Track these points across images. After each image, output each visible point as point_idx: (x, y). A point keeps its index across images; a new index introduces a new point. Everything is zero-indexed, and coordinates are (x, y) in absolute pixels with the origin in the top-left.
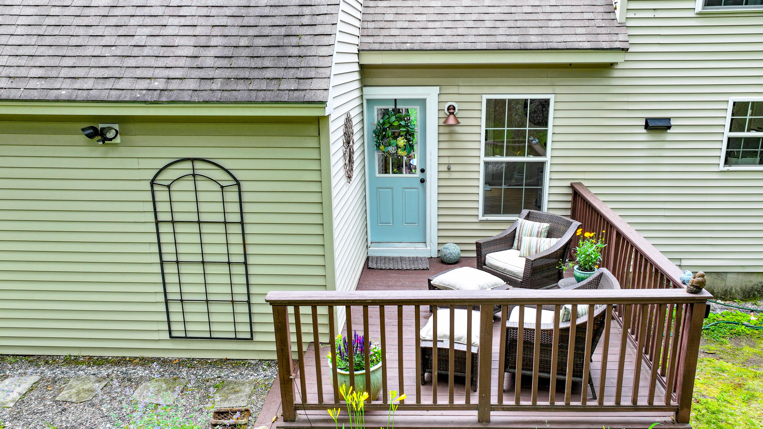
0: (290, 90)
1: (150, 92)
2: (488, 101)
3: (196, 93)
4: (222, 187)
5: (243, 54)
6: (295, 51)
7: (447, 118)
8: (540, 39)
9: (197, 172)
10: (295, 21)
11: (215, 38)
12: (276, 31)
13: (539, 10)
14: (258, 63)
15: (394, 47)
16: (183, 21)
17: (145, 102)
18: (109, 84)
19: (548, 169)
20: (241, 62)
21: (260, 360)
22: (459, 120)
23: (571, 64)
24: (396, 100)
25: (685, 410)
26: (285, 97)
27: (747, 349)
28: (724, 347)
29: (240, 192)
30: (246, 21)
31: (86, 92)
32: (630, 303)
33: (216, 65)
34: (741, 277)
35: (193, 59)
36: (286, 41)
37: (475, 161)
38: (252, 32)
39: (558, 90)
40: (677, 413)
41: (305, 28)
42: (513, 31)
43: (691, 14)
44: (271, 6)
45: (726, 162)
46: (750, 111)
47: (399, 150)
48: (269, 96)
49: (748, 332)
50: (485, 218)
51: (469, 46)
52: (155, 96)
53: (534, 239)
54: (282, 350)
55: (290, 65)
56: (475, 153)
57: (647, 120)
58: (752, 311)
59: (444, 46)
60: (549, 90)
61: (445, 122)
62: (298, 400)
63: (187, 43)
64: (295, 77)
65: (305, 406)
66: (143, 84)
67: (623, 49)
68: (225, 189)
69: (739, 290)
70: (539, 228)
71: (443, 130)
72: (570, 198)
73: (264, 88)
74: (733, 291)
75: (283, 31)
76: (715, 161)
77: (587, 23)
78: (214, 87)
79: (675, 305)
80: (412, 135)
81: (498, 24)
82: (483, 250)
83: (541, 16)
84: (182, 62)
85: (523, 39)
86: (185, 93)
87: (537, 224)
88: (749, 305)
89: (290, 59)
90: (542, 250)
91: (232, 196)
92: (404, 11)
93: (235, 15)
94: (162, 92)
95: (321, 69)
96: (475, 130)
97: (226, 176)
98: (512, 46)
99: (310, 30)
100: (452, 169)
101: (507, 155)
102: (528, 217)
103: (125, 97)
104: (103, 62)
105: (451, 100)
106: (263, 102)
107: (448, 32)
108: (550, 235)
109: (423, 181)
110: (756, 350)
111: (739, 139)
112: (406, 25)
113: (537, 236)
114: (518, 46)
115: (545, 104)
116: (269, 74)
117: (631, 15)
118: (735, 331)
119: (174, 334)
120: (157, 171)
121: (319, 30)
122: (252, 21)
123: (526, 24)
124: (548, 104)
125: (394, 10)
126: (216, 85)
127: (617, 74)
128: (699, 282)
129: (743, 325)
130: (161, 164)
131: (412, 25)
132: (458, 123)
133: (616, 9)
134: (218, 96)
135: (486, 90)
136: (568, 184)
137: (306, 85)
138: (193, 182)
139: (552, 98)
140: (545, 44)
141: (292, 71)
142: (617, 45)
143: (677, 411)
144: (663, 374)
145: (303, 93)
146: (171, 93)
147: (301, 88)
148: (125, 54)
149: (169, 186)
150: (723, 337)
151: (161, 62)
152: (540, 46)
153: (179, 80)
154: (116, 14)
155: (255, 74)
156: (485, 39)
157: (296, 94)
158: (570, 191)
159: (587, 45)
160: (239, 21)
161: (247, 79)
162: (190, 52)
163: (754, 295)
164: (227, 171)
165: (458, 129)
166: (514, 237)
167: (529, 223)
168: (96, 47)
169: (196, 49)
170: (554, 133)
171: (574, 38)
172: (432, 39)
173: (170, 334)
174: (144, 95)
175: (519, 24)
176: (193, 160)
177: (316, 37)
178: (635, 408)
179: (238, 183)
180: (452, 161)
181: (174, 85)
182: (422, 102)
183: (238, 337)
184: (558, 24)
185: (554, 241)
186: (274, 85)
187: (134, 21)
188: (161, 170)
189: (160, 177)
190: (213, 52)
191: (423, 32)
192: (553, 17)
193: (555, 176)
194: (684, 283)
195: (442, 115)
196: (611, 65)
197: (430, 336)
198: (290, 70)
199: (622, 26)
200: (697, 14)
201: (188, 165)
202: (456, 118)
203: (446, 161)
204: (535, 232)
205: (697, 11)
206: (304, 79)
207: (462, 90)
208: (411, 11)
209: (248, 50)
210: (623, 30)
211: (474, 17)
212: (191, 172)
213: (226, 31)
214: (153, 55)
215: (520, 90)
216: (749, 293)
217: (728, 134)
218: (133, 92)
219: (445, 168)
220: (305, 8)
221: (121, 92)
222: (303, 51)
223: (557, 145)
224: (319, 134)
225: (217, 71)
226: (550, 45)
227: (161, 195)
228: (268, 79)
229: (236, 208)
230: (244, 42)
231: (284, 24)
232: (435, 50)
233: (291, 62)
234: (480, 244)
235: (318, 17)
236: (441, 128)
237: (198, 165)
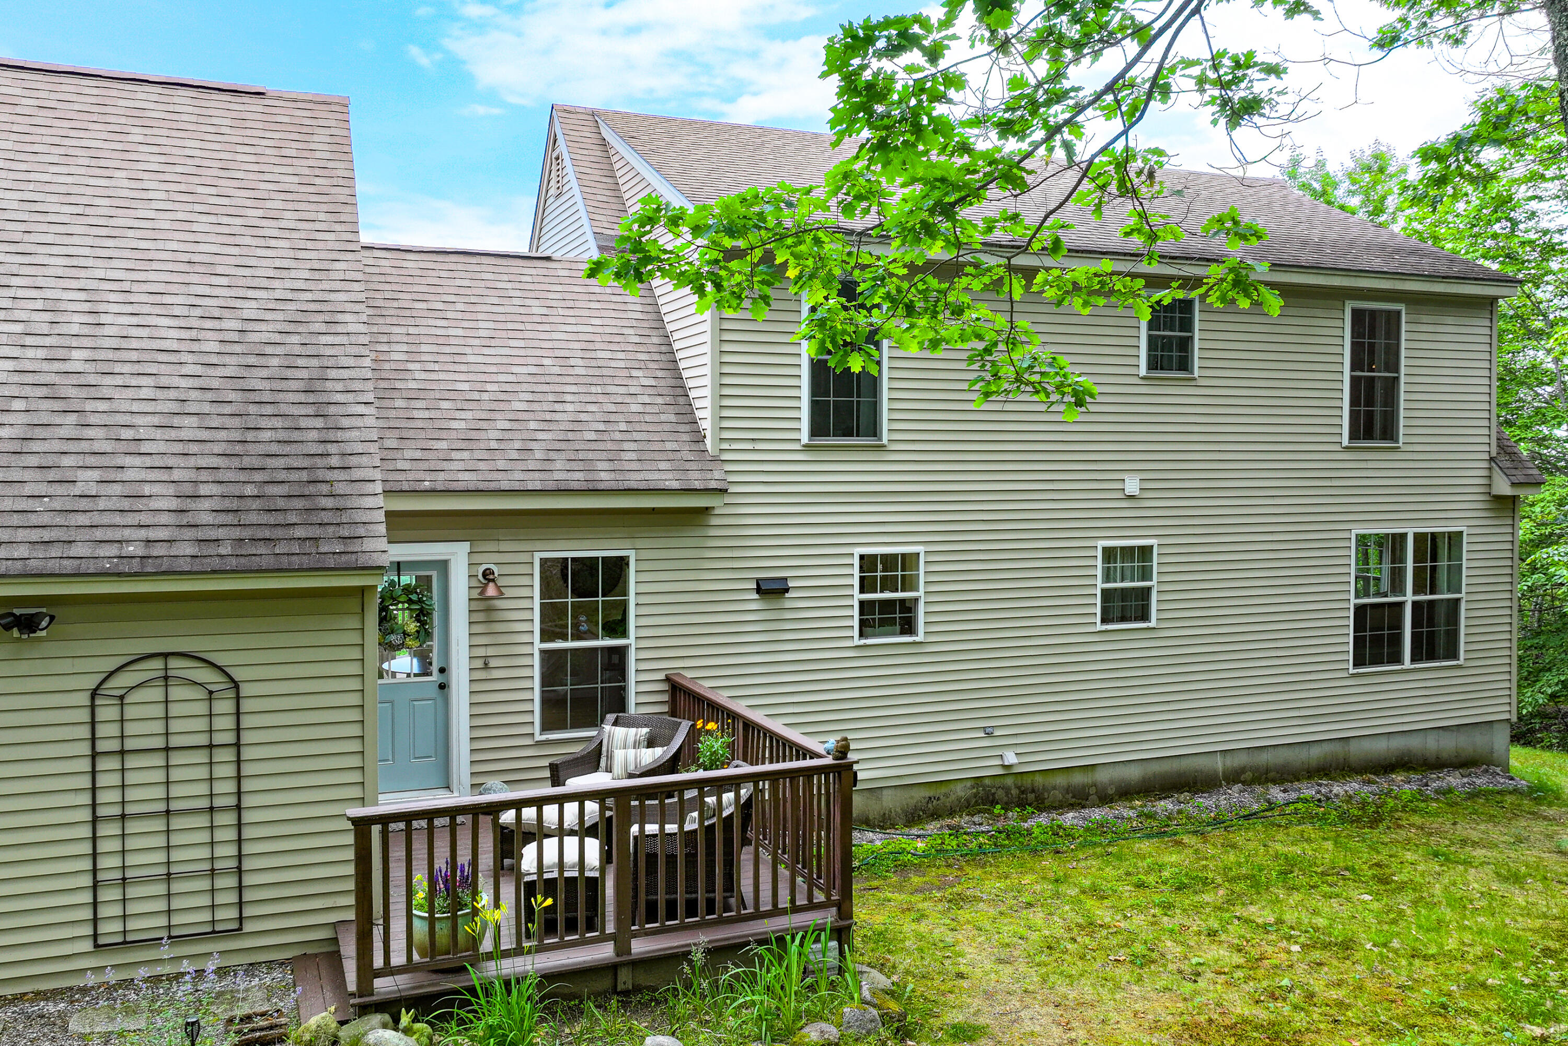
0: (334, 553)
1: (125, 561)
2: (543, 561)
3: (197, 560)
4: (211, 692)
5: (254, 507)
6: (328, 503)
7: (484, 588)
8: (612, 476)
9: (170, 673)
10: (319, 462)
11: (205, 485)
12: (294, 476)
13: (605, 437)
14: (279, 518)
15: (406, 487)
16: (148, 461)
17: (119, 574)
18: (55, 551)
19: (632, 656)
20: (253, 518)
21: (251, 964)
22: (502, 589)
23: (654, 509)
24: (399, 563)
25: (848, 902)
26: (331, 562)
27: (916, 880)
28: (888, 881)
29: (238, 698)
30: (247, 461)
31: (20, 563)
32: (777, 777)
33: (216, 522)
34: (899, 793)
35: (177, 513)
36: (312, 489)
37: (526, 650)
38: (258, 477)
39: (639, 543)
40: (839, 909)
41: (336, 471)
42: (574, 466)
43: (797, 446)
44: (279, 442)
45: (862, 635)
46: (880, 567)
47: (407, 639)
48: (306, 561)
49: (916, 861)
50: (544, 737)
51: (517, 486)
52: (135, 566)
53: (631, 752)
54: (364, 888)
55: (325, 521)
56: (526, 638)
57: (758, 581)
58: (918, 836)
59: (481, 486)
60: (628, 543)
61: (481, 594)
62: (378, 962)
63: (165, 492)
64: (337, 535)
65: (388, 970)
66: (113, 550)
67: (721, 490)
68: (214, 696)
69: (900, 812)
70: (636, 735)
71: (476, 605)
72: (666, 698)
73: (298, 552)
74: (893, 814)
75: (304, 476)
76: (848, 633)
77: (671, 456)
78: (223, 551)
79: (823, 776)
80: (429, 614)
81: (553, 455)
82: (561, 774)
83: (609, 446)
84: (164, 519)
85: (590, 476)
86: (181, 561)
87: (633, 731)
88: (915, 831)
89: (323, 513)
90: (643, 764)
91: (224, 706)
92: (411, 434)
93: (227, 452)
94: (145, 560)
95: (371, 525)
96: (525, 604)
97: (219, 678)
98: (575, 485)
99: (343, 475)
100: (491, 665)
101: (572, 640)
102: (616, 723)
103: (88, 568)
104: (34, 519)
105: (488, 562)
106: (298, 570)
107: (482, 465)
108: (651, 743)
109: (442, 687)
110: (926, 879)
111: (872, 602)
112: (418, 454)
113: (634, 748)
114: (584, 486)
115: (622, 563)
116: (299, 532)
117: (725, 446)
118: (899, 863)
119: (101, 941)
120: (104, 675)
121: (357, 474)
122: (257, 463)
123: (590, 455)
124: (628, 564)
125: (396, 434)
126: (225, 550)
127: (715, 521)
128: (842, 747)
129: (909, 853)
130: (111, 664)
131: (427, 455)
132: (502, 594)
133: (705, 437)
134: (233, 563)
135: (538, 545)
136: (661, 676)
137: (355, 546)
138: (164, 688)
139: (632, 555)
140: (621, 483)
141: (331, 529)
142: (713, 485)
143: (839, 905)
144: (819, 877)
145: (354, 556)
146: (158, 561)
147: (349, 550)
148: (68, 508)
149: (122, 698)
150: (887, 871)
151: (130, 519)
152: (614, 486)
153: (165, 544)
154: (34, 450)
155: (279, 533)
156: (537, 475)
157: (344, 558)
158: (664, 687)
159: (675, 485)
160: (236, 463)
161: (269, 539)
162: (174, 504)
163: (919, 816)
164: (220, 668)
165: (499, 604)
166: (600, 754)
167: (620, 732)
168: (16, 498)
169: (179, 500)
170: (637, 604)
171: (656, 476)
172: (461, 476)
173: (95, 940)
174: (117, 565)
175: (581, 455)
176: (166, 656)
177: (354, 484)
178: (795, 909)
179: (236, 685)
180: (491, 651)
181: (158, 550)
182: (443, 566)
183: (217, 929)
184: (633, 456)
185: (658, 751)
186: (308, 547)
187: (67, 461)
188: (111, 674)
189: (110, 684)
190: (207, 504)
191: (445, 465)
192: (626, 446)
193: (643, 666)
194: (829, 754)
195: (475, 583)
196: (706, 510)
197: (534, 870)
198: (327, 527)
199: (715, 460)
200: (804, 446)
201: (158, 664)
202: (498, 588)
203: (481, 652)
204: (631, 740)
205: (803, 443)
206: (350, 538)
207: (504, 546)
208: (422, 435)
209: (258, 501)
210: (717, 465)
211: (517, 445)
212: (162, 673)
213: (220, 476)
214: (114, 508)
215: (587, 544)
216: (912, 814)
217: (858, 596)
218: (96, 561)
219: (479, 663)
220: (329, 446)
221: (78, 562)
222: (340, 503)
223: (644, 621)
224: (363, 610)
225: (220, 530)
226: (627, 485)
227: (107, 712)
228: (300, 539)
229: (229, 723)
230: (249, 490)
231: (303, 466)
232: (469, 491)
233: (326, 517)
234: (557, 765)
235: (350, 457)
236: (473, 603)
237: (173, 663)
